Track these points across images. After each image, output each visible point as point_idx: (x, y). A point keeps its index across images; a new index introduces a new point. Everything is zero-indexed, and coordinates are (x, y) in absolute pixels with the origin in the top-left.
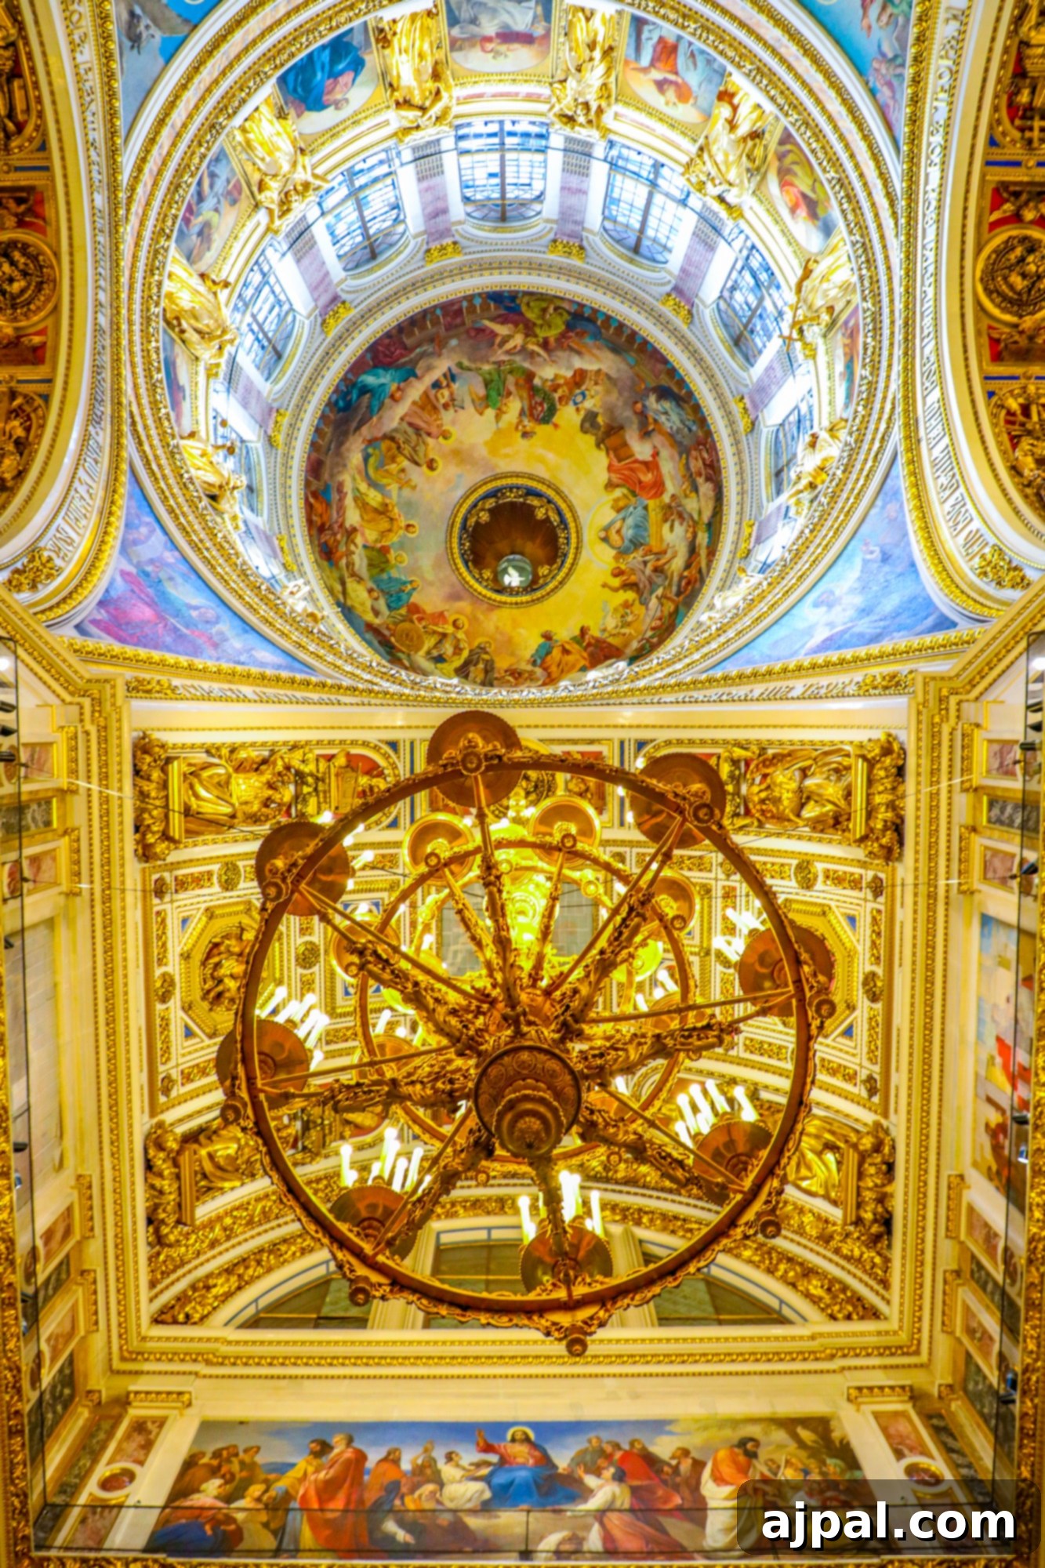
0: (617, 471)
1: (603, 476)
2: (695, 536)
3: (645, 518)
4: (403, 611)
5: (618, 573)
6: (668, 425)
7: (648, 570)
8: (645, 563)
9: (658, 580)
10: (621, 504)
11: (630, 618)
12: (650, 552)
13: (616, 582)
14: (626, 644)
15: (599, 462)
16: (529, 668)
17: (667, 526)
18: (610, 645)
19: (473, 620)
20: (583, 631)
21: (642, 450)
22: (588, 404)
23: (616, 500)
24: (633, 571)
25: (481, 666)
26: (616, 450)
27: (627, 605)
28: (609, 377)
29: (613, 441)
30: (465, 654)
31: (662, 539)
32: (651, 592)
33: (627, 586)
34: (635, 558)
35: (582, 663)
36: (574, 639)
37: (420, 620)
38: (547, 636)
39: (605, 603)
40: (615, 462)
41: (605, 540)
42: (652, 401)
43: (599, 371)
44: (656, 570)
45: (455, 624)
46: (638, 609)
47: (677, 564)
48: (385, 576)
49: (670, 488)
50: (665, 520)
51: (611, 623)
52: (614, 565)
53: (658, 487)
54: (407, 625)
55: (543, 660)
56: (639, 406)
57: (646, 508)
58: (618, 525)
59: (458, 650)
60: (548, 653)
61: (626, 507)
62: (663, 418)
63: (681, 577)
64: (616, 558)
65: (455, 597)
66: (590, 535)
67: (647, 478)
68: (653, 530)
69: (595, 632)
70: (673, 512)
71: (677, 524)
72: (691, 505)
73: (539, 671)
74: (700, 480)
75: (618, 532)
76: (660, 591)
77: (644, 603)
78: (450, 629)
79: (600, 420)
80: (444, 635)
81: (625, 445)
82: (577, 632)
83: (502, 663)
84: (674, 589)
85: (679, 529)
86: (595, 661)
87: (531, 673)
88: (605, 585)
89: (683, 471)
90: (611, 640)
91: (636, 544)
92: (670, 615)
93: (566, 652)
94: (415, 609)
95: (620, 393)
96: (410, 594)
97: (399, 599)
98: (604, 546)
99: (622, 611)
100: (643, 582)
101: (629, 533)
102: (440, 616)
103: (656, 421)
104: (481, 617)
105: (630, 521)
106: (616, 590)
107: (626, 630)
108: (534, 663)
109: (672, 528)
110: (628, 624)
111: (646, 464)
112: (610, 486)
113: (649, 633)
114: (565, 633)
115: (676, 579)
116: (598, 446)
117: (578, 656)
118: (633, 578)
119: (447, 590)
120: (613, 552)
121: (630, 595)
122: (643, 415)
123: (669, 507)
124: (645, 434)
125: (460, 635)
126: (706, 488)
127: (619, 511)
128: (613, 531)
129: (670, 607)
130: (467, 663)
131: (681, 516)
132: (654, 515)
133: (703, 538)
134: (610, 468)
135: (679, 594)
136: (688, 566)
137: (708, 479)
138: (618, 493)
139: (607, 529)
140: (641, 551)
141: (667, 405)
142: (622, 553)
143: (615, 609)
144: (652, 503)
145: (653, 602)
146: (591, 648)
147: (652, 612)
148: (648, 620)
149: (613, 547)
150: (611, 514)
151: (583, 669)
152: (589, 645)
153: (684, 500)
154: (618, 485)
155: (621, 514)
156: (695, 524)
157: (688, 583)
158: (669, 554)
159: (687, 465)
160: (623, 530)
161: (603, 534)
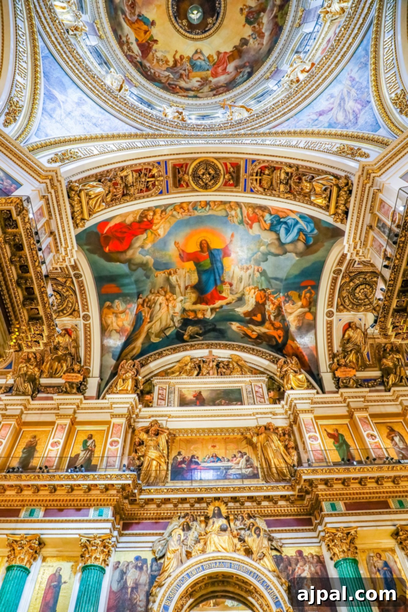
0: (224, 56)
1: (222, 50)
2: (193, 91)
3: (204, 70)
5: (182, 57)
6: (238, 78)
7: (181, 72)
8: (185, 70)
9: (177, 75)
10: (211, 59)
11: (161, 63)
12: (189, 72)
13: (178, 57)
14: (149, 61)
15: (228, 48)
17: (199, 79)
18: (148, 54)
20: (156, 41)
21: (231, 67)
22: (251, 41)
23: (212, 57)
24: (182, 65)
26: (232, 55)
27: (167, 62)
28: (260, 49)
29: (236, 53)
31: (194, 77)
32: (172, 73)
33: (176, 62)
34: (187, 66)
35: (140, 40)
36: (152, 37)
38: (153, 23)
39: (169, 52)
40: (228, 55)
41: (196, 52)
42: (248, 70)
43: (263, 44)
44: (181, 75)
46: (165, 67)
47: (183, 84)
49: (214, 80)
50: (201, 79)
51: (159, 54)
52: (185, 56)
53: (215, 75)
55: (141, 21)
56: (247, 64)
57: (208, 70)
58: (202, 58)
60: (145, 23)
61: (209, 61)
62: (241, 75)
63: (176, 85)
64: (188, 57)
66: (199, 45)
67: (220, 70)
68: (199, 73)
69: (155, 47)
70: (204, 82)
71: (199, 83)
72: (206, 89)
73: (136, 18)
75: (199, 58)
76: (171, 76)
77: (167, 70)
79: (245, 47)
81: (234, 59)
82: (155, 38)
84: (172, 82)
85: (197, 84)
86: (140, 46)
87: (134, 14)
88: (176, 52)
89: (220, 84)
90: (151, 54)
91: (194, 66)
92: (160, 81)
93: (145, 32)
95: (254, 55)
98: (194, 51)
99: (164, 59)
100: (176, 69)
101: (198, 63)
103: (241, 72)
105: (203, 63)
106: (174, 57)
107: (155, 60)
108: (139, 16)
109: (198, 81)
110: (158, 61)
111: (225, 69)
112: (219, 53)
113: (153, 71)
115: (176, 83)
116: (235, 47)
117: (143, 38)
118: (179, 65)
120: (191, 56)
121: (171, 63)
122: (244, 66)
123: (207, 80)
124: (236, 68)
127: (208, 58)
128: (199, 55)
129: (164, 80)
131: (202, 85)
132: (204, 74)
133: (191, 93)
134: (226, 53)
135: (169, 84)
136: (181, 88)
138: (215, 57)
139: (201, 53)
140: (190, 68)
141: (245, 76)
142: (190, 60)
143: (165, 57)
144: (209, 72)
145: (167, 73)
146: (147, 44)
147: (162, 72)
148: (159, 71)
149: (193, 56)
150: (206, 55)
151: (137, 40)
152: (149, 44)
153: (208, 87)
154: (218, 57)
155: (206, 59)
156: (198, 91)
157: (173, 88)
158: (187, 80)
159: (221, 86)
160: (199, 60)
161: (199, 51)
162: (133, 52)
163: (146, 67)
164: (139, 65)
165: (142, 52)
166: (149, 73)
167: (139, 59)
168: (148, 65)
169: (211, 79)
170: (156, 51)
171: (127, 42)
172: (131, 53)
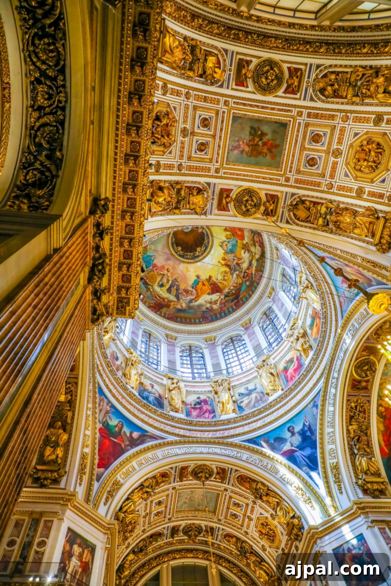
0: (229, 227)
2: (252, 260)
3: (236, 245)
4: (151, 268)
5: (224, 259)
7: (235, 262)
8: (234, 260)
9: (238, 268)
10: (229, 237)
11: (226, 278)
12: (236, 256)
13: (223, 262)
14: (224, 288)
16: (191, 289)
18: (219, 287)
19: (174, 268)
20: (210, 277)
23: (227, 235)
24: (229, 261)
25: (175, 287)
27: (225, 272)
30: (170, 282)
32: (235, 272)
33: (227, 265)
34: (230, 257)
35: (209, 291)
36: (207, 279)
37: (156, 270)
38: (198, 277)
39: (218, 268)
41: (221, 246)
44: (237, 264)
45: (168, 270)
47: (245, 266)
48: (146, 255)
49: (246, 240)
51: (220, 277)
52: (223, 256)
53: (242, 238)
54: (152, 273)
55: (196, 287)
57: (237, 241)
58: (226, 243)
59: (168, 281)
60: (198, 284)
63: (245, 272)
65: (168, 259)
66: (216, 243)
67: (239, 233)
68: (238, 249)
69: (214, 279)
70: (246, 247)
71: (247, 252)
72: (252, 249)
73: (194, 291)
74: (257, 244)
75: (226, 245)
76: (237, 272)
77: (232, 274)
78: (166, 272)
80: (164, 275)
82: (208, 277)
83: (182, 287)
86: (213, 292)
87: (192, 292)
88: (219, 262)
89: (251, 237)
90: (219, 284)
91: (232, 252)
92: (240, 284)
93: (204, 285)
94: (155, 266)
96: (153, 260)
97: (150, 263)
98: (220, 248)
99: (224, 274)
100: (232, 266)
101: (230, 247)
102: (163, 267)
104: (176, 267)
105: (231, 243)
106: (223, 265)
107: (224, 282)
108: (193, 287)
109: (245, 252)
110: (224, 280)
112: (226, 231)
113: (232, 288)
114: (204, 277)
117: (207, 288)
118: (229, 263)
119: (165, 257)
120: (224, 251)
121: (227, 269)
123: (245, 245)
125: (169, 274)
126: (258, 247)
127: (227, 238)
128: (224, 245)
129: (240, 281)
130: (171, 287)
133: (254, 263)
135: (244, 277)
136: (248, 269)
137: (259, 246)
138: (228, 233)
139: (222, 243)
140: (233, 255)
142: (226, 253)
143: (222, 272)
144: (239, 241)
145: (235, 276)
146: (212, 286)
147: (234, 279)
148: (232, 282)
149: (224, 250)
150: (225, 239)
151: (209, 294)
152: (211, 284)
153: (250, 246)
154: (228, 231)
155: (228, 240)
156: (253, 256)
157: (247, 275)
158: (242, 261)
159: (253, 237)
160: (228, 245)
161: (221, 244)
162: (217, 300)
163: (229, 293)
164: (227, 298)
165: (217, 292)
166: (234, 292)
167: (223, 297)
168: (227, 290)
169: (245, 242)
170: (217, 279)
171: (211, 303)
172: (218, 303)
